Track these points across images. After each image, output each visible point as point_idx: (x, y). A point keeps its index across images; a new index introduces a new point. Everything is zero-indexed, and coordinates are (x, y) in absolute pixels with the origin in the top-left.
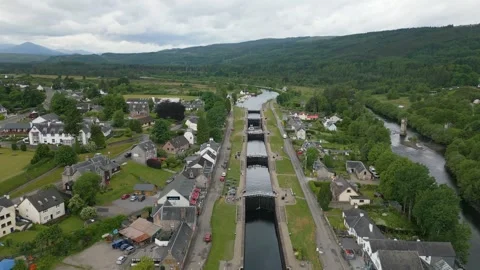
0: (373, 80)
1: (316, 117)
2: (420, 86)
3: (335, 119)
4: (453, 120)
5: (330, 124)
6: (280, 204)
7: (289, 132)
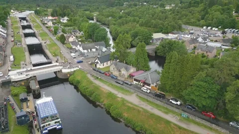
0: (84, 5)
1: (57, 18)
2: (103, 7)
3: (66, 18)
4: (113, 16)
5: (63, 20)
6: (43, 45)
7: (44, 24)
